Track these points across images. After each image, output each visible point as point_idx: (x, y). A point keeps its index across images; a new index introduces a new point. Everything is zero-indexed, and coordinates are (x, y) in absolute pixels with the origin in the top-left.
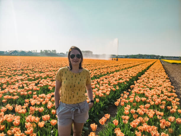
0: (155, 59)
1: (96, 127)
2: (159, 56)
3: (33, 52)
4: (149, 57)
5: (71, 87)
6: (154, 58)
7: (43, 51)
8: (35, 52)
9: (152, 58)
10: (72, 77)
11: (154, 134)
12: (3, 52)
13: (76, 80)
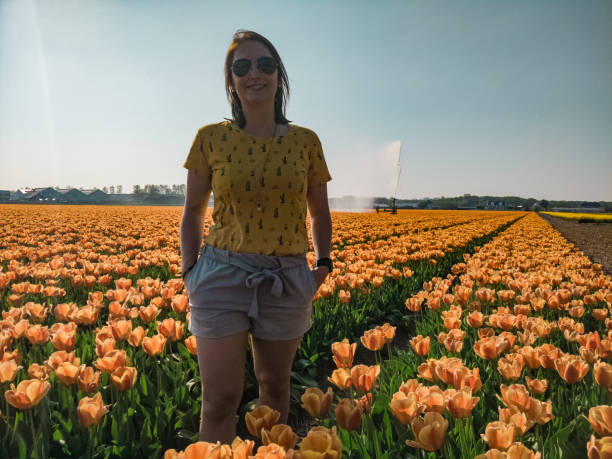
0: (520, 209)
1: (351, 351)
2: (532, 201)
3: (109, 192)
4: (501, 204)
5: (248, 189)
6: (517, 209)
7: (142, 187)
8: (116, 192)
9: (510, 209)
10: (250, 153)
11: (567, 366)
12: (8, 193)
13: (268, 160)
